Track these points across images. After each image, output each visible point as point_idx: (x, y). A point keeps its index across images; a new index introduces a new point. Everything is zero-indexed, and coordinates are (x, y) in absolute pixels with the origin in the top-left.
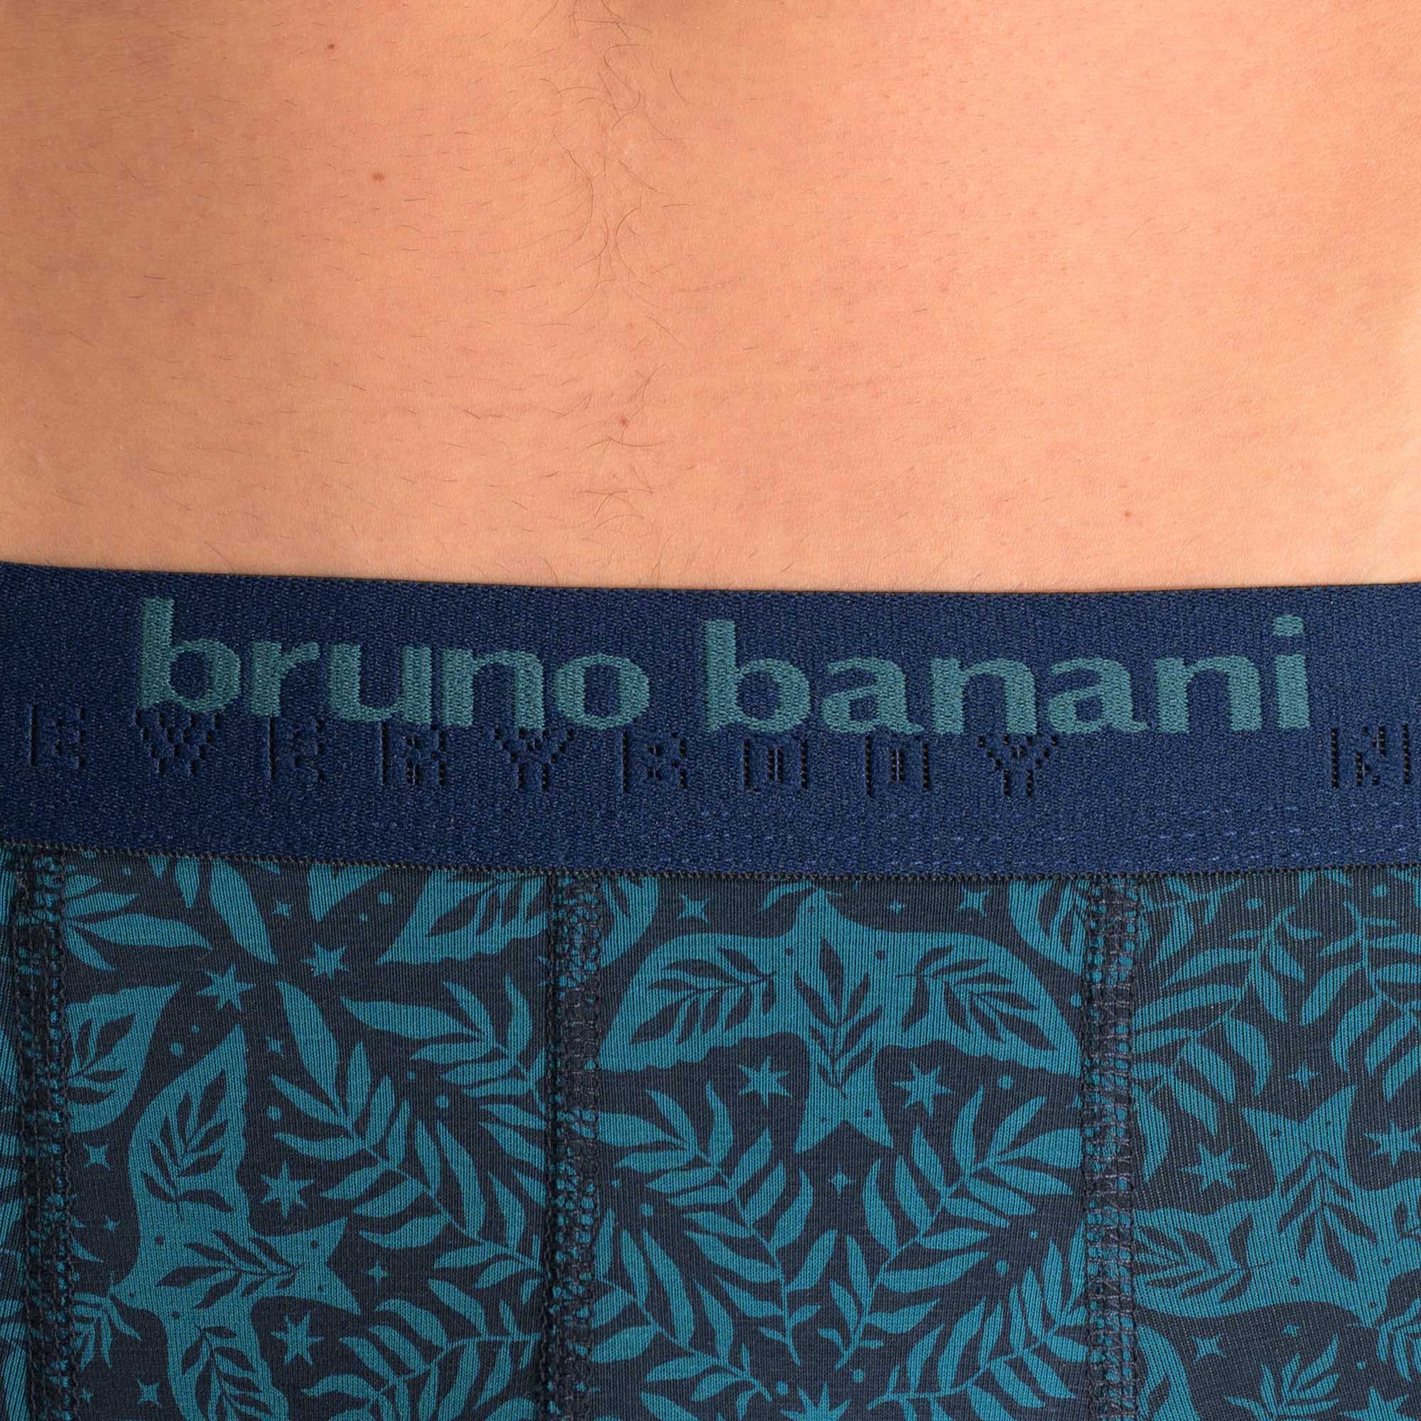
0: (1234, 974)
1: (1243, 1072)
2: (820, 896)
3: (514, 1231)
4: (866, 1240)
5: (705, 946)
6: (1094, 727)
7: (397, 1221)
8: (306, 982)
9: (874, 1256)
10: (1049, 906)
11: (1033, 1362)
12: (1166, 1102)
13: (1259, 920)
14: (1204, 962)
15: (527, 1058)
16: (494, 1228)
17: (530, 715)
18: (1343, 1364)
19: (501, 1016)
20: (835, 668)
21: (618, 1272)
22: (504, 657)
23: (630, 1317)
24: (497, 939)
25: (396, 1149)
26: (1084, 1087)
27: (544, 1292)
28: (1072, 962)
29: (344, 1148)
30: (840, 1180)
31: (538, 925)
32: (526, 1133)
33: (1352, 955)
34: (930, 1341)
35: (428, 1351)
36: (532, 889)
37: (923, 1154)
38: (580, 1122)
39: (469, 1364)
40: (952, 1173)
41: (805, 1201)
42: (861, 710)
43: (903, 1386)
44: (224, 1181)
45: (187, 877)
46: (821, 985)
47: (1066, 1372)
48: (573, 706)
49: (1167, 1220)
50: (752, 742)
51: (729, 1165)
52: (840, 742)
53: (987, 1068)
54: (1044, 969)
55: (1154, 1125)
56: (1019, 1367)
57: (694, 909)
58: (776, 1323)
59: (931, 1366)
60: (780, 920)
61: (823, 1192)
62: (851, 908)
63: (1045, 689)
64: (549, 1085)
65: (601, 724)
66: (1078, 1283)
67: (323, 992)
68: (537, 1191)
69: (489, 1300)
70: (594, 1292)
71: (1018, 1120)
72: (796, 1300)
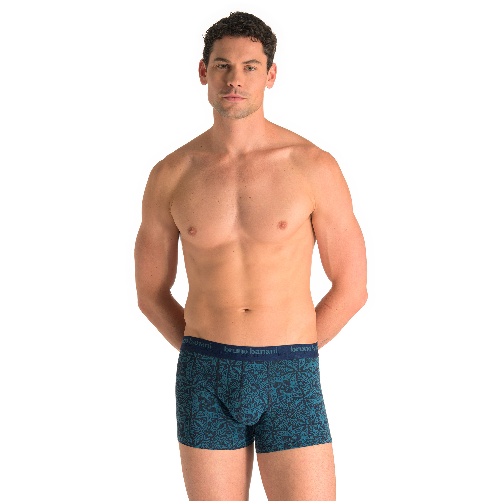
0: (274, 366)
1: (275, 371)
2: (255, 362)
3: (240, 378)
4: (257, 379)
5: (249, 365)
6: (268, 353)
7: (234, 378)
8: (231, 366)
9: (257, 380)
10: (266, 363)
11: (265, 385)
12: (271, 372)
13: (275, 363)
14: (273, 365)
15: (241, 370)
16: (239, 378)
17: (242, 353)
18: (281, 385)
19: (240, 368)
20: (256, 351)
21: (245, 380)
22: (241, 350)
23: (245, 383)
24: (240, 364)
25: (234, 374)
26: (267, 372)
27: (241, 381)
28: (267, 366)
29: (232, 374)
30: (256, 376)
31: (242, 363)
32: (241, 374)
33: (280, 365)
34: (260, 384)
35: (235, 384)
36: (242, 362)
37: (260, 375)
38: (243, 373)
39: (237, 385)
40: (261, 376)
41: (254, 377)
42: (257, 353)
43: (259, 386)
44: (226, 375)
45: (226, 360)
46: (255, 367)
47: (267, 385)
48: (244, 352)
49: (272, 378)
50: (252, 354)
51: (250, 375)
52: (256, 354)
53: (263, 371)
54: (265, 366)
55: (271, 374)
56: (264, 385)
57: (249, 363)
58: (252, 383)
59: (260, 385)
60: (253, 363)
61: (255, 377)
62: (257, 363)
63: (266, 352)
64: (242, 371)
65: (245, 353)
66: (267, 381)
67: (232, 366)
68: (241, 376)
69: (238, 382)
70: (243, 381)
71: (264, 373)
72: (253, 382)
